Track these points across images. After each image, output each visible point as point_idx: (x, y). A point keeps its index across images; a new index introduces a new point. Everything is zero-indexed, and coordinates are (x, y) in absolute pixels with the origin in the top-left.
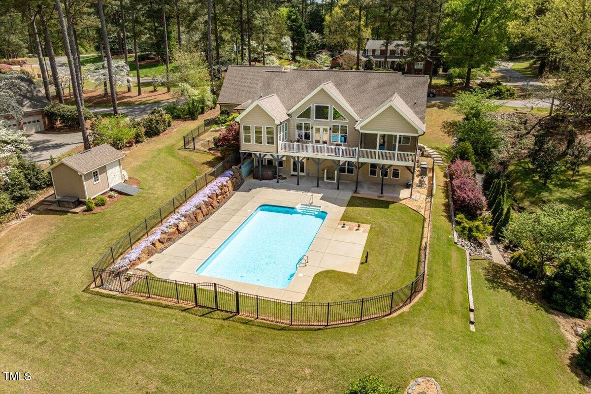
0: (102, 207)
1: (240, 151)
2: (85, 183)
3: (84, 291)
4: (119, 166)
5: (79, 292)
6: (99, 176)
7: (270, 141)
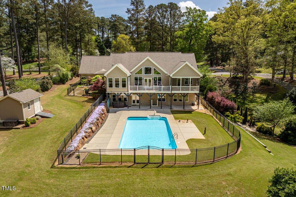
0: (34, 124)
1: (106, 92)
2: (23, 109)
3: (52, 167)
4: (39, 101)
5: (48, 168)
6: (30, 106)
7: (124, 86)
